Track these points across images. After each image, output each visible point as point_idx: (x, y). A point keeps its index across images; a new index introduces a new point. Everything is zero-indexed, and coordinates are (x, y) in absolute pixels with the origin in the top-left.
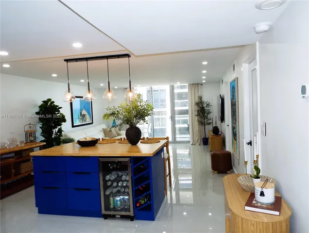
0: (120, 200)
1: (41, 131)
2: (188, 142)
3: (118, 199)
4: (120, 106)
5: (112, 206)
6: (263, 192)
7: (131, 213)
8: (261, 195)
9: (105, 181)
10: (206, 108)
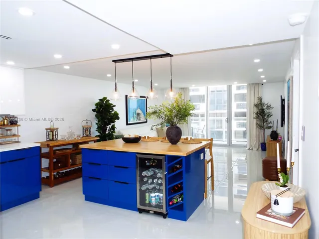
0: (155, 196)
1: (97, 127)
2: (245, 146)
3: (153, 195)
4: (161, 105)
5: (147, 202)
6: (277, 200)
7: (164, 211)
8: (275, 204)
9: (142, 177)
10: (266, 111)
